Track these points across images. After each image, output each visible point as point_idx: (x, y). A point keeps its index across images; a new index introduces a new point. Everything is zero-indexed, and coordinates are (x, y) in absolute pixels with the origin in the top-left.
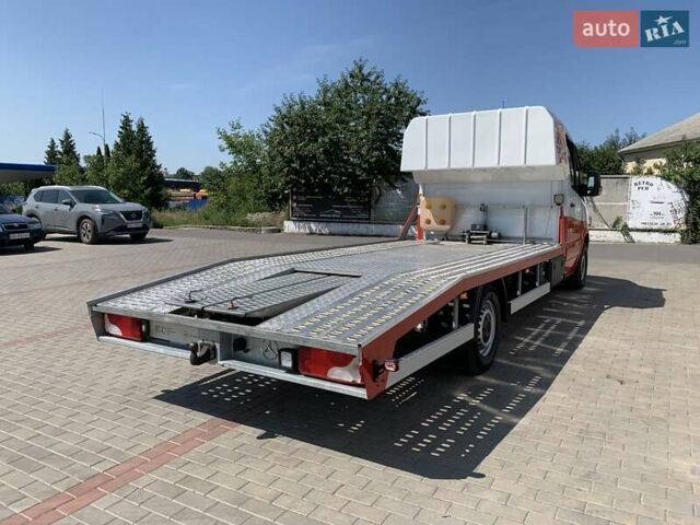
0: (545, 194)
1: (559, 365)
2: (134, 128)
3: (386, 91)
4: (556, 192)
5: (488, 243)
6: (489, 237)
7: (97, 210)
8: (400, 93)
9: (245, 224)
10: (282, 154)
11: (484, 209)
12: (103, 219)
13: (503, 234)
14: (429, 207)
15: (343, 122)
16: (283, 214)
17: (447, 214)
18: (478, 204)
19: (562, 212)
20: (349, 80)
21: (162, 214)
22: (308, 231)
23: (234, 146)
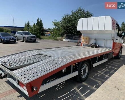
0: (110, 37)
1: (104, 81)
2: (39, 20)
3: (85, 13)
4: (112, 36)
5: (96, 48)
6: (96, 46)
7: (27, 36)
8: (88, 13)
9: (56, 39)
10: (63, 26)
11: (95, 40)
12: (27, 38)
13: (99, 45)
14: (83, 39)
15: (76, 19)
16: (63, 38)
17: (87, 41)
18: (94, 38)
19: (113, 41)
20: (78, 11)
21: (43, 37)
22: (68, 41)
23: (55, 24)
